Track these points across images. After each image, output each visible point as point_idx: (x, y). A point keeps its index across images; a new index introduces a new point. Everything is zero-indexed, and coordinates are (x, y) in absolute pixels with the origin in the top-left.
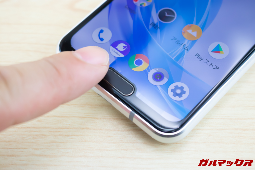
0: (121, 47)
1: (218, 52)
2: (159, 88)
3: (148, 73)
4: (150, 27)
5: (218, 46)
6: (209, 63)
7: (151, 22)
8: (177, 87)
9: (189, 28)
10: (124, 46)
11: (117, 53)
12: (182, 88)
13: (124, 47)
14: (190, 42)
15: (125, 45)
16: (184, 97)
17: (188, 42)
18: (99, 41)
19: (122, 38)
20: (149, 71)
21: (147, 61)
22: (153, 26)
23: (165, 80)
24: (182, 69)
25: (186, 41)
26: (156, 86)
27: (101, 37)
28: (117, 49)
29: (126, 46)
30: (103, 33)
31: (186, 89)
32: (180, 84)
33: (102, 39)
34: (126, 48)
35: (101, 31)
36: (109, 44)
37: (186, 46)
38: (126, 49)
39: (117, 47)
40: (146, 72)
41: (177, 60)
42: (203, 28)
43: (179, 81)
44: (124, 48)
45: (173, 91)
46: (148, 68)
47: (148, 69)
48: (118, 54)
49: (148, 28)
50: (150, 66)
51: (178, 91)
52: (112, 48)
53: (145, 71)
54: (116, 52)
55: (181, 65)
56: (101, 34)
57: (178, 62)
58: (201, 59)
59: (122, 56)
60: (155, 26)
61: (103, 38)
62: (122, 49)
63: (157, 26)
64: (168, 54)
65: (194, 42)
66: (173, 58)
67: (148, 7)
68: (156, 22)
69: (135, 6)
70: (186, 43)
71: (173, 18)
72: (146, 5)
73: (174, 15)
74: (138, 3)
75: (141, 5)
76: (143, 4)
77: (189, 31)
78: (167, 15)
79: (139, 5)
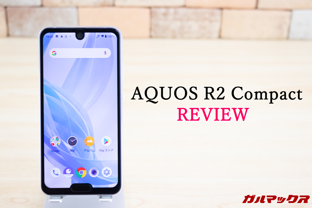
0: (68, 171)
1: (107, 142)
2: (98, 177)
4: (71, 152)
5: (105, 139)
6: (108, 150)
7: (69, 150)
8: (105, 171)
9: (87, 141)
11: (69, 176)
12: (107, 170)
13: (70, 170)
14: (92, 146)
15: (69, 169)
16: (111, 172)
17: (92, 147)
18: (57, 176)
20: (89, 173)
21: (84, 169)
23: (98, 172)
24: (100, 162)
25: (91, 147)
27: (56, 174)
28: (67, 174)
30: (55, 171)
31: (109, 169)
32: (105, 169)
33: (57, 175)
35: (54, 171)
36: (62, 174)
37: (93, 150)
40: (88, 175)
42: (92, 135)
43: (103, 168)
45: (105, 173)
46: (87, 172)
47: (88, 172)
49: (70, 154)
50: (87, 170)
51: (107, 172)
52: (65, 175)
55: (98, 160)
57: (96, 160)
58: (103, 151)
59: (72, 175)
60: (73, 151)
61: (58, 173)
62: (70, 172)
63: (73, 150)
64: (89, 159)
65: (94, 145)
66: (93, 159)
67: (61, 143)
68: (71, 149)
69: (55, 148)
70: (91, 148)
71: (76, 140)
72: (59, 143)
73: (75, 139)
74: (55, 145)
75: (58, 145)
76: (58, 144)
77: (88, 141)
78: (72, 141)
79: (57, 146)
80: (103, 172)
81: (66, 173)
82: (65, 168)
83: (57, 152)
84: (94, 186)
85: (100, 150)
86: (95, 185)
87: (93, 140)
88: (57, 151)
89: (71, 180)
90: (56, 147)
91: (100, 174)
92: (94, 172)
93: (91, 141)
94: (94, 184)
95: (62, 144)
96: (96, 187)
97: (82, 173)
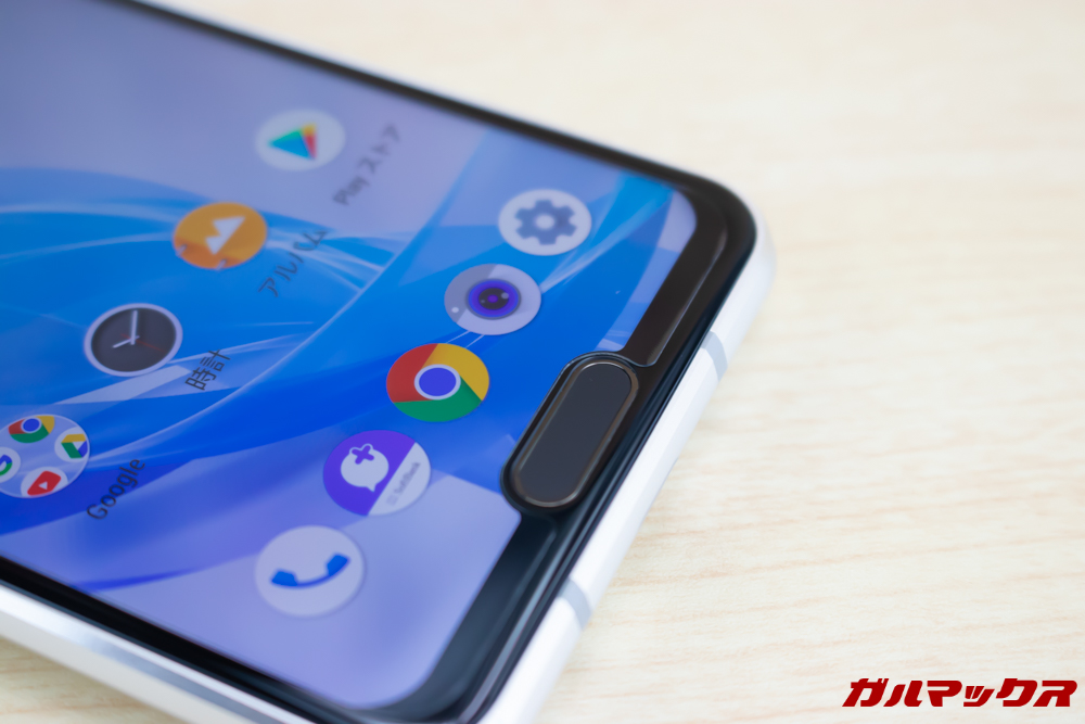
0: (360, 472)
1: (310, 139)
2: (548, 285)
3: (486, 337)
7: (190, 390)
8: (527, 230)
9: (201, 250)
10: (358, 461)
11: (408, 477)
13: (363, 456)
14: (276, 231)
15: (351, 458)
16: (560, 199)
17: (281, 238)
18: (349, 578)
19: (313, 481)
20: (473, 335)
21: (425, 352)
22: (208, 377)
23: (500, 272)
24: (425, 235)
25: (273, 244)
26: (543, 296)
27: (322, 571)
28: (381, 486)
29: (354, 452)
30: (288, 567)
31: (527, 200)
32: (509, 226)
33: (337, 564)
34: (368, 448)
35: (284, 579)
36: (361, 524)
37: (303, 240)
38: (375, 448)
39: (372, 488)
40: (482, 347)
41: (388, 255)
42: (184, 203)
43: (493, 231)
44: (371, 458)
45: (547, 240)
46: (462, 342)
47: (466, 340)
48: (413, 472)
49: (221, 394)
50: (443, 340)
51: (545, 222)
52: (380, 507)
53: (476, 350)
54: (403, 484)
55: (408, 240)
56: (301, 577)
57: (398, 252)
58: (357, 185)
59: (417, 454)
60: (208, 369)
61: (327, 556)
62: (379, 463)
63: (205, 361)
64: (360, 292)
65: (273, 221)
66: (380, 269)
67: (86, 424)
68: (185, 372)
69: (85, 478)
70: (282, 243)
71: (143, 313)
72: (77, 435)
73: (127, 313)
74: (67, 468)
75: (82, 452)
76: (68, 447)
77: (214, 244)
78: (133, 339)
79: (81, 463)
80: (531, 246)
81: (365, 490)
82: (315, 480)
83: (135, 484)
84: (612, 343)
85: (341, 197)
86: (611, 332)
87: (227, 211)
88: (129, 477)
89: (452, 485)
90: (85, 474)
91: (537, 267)
92: (493, 299)
93: (227, 227)
94: (602, 334)
95: (90, 420)
96: (627, 334)
97: (441, 380)
